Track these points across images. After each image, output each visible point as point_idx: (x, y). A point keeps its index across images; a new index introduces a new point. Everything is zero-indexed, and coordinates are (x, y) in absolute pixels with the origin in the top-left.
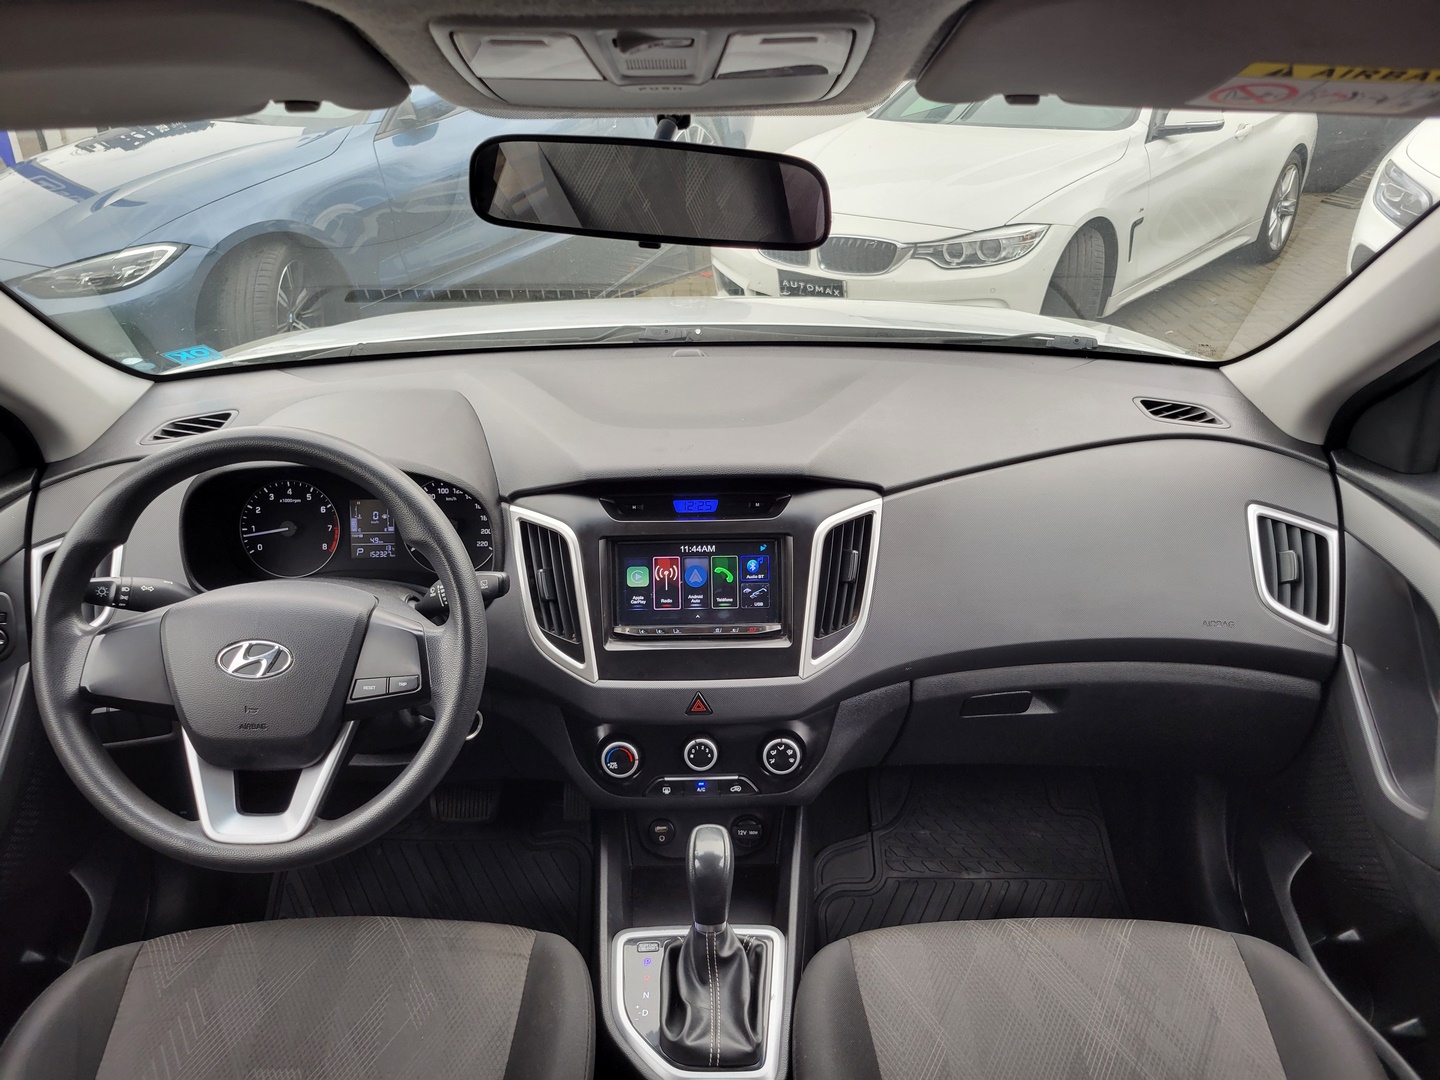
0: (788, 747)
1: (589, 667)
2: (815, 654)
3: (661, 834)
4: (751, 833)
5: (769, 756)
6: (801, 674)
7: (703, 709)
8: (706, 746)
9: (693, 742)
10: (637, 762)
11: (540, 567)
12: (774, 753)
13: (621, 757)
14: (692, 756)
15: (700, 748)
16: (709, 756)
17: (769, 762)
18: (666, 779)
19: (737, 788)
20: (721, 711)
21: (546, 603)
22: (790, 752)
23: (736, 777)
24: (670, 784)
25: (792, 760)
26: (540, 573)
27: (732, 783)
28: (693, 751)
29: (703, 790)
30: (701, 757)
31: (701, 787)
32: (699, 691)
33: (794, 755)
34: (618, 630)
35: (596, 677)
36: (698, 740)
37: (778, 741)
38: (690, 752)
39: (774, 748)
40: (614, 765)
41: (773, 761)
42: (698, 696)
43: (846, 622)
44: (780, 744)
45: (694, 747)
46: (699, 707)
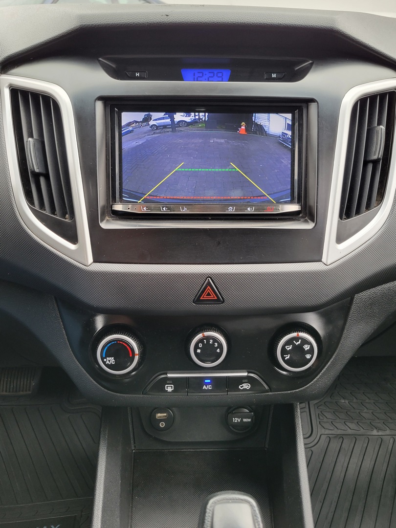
0: (305, 341)
1: (83, 249)
2: (340, 239)
3: (161, 420)
4: (245, 420)
5: (284, 352)
6: (324, 260)
7: (213, 297)
8: (215, 340)
9: (200, 336)
10: (137, 358)
11: (31, 135)
12: (289, 348)
13: (120, 352)
14: (199, 351)
15: (208, 342)
16: (218, 351)
17: (283, 358)
18: (169, 375)
19: (246, 386)
20: (234, 300)
21: (37, 176)
22: (307, 347)
23: (246, 374)
24: (174, 381)
25: (308, 356)
26: (30, 143)
27: (240, 380)
28: (200, 345)
29: (209, 387)
30: (209, 351)
31: (207, 384)
32: (209, 276)
33: (311, 351)
34: (119, 207)
35: (90, 259)
36: (207, 334)
37: (294, 334)
38: (196, 347)
39: (289, 342)
40: (111, 360)
41: (287, 357)
42: (208, 284)
43: (368, 207)
44: (296, 339)
45: (201, 341)
46: (209, 294)
